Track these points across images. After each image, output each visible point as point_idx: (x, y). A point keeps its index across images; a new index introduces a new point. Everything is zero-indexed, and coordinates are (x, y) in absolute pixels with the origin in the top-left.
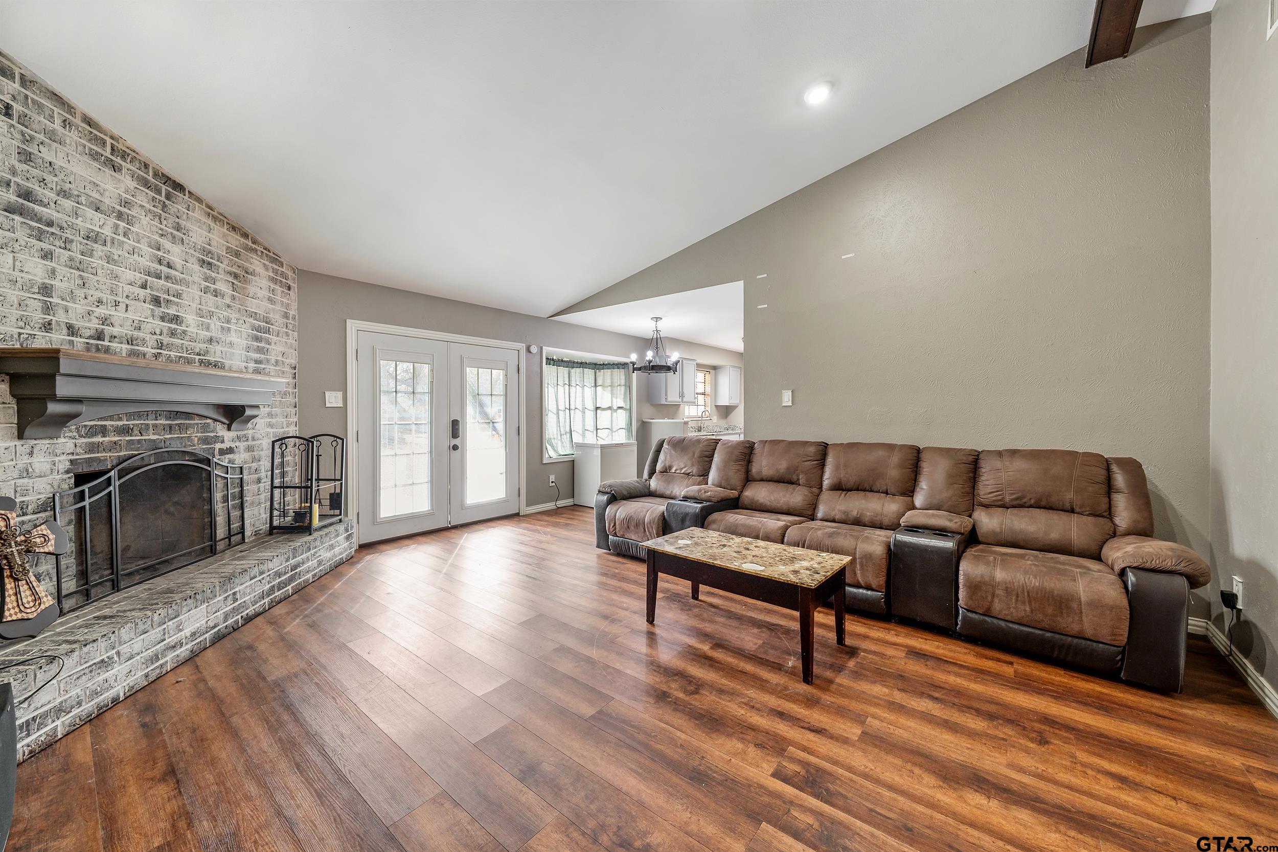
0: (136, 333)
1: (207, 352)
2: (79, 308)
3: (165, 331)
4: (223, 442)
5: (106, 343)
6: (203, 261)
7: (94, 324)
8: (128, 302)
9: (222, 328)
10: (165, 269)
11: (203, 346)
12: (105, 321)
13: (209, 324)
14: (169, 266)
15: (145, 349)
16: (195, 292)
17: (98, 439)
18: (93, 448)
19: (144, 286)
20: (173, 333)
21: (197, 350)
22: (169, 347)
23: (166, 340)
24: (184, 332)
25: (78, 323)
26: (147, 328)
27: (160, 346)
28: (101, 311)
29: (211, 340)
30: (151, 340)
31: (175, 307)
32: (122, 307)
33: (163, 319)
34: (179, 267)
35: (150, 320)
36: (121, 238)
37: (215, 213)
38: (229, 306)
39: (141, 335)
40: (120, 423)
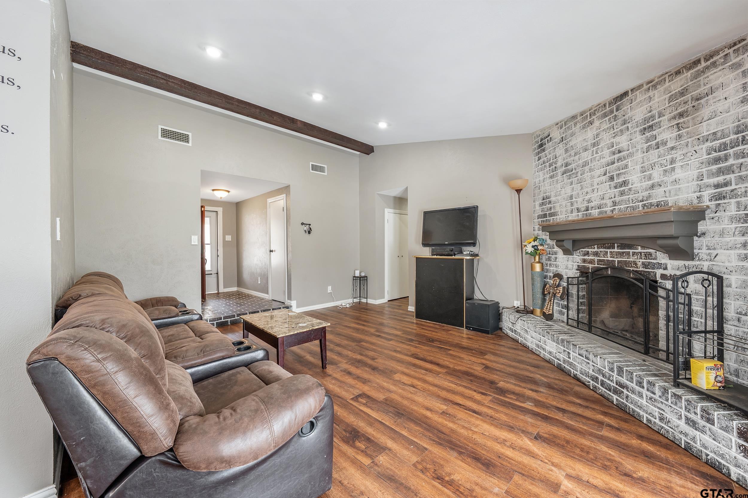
0: (602, 202)
1: (649, 197)
2: (580, 200)
3: (617, 194)
4: (666, 269)
5: (590, 211)
6: (645, 129)
7: (586, 204)
8: (598, 187)
9: (665, 171)
10: (617, 156)
11: (646, 194)
12: (589, 201)
13: (651, 174)
14: (620, 152)
15: (606, 209)
16: (639, 156)
17: (586, 257)
18: (584, 261)
19: (605, 174)
20: (622, 194)
21: (641, 198)
22: (620, 203)
23: (617, 199)
24: (630, 189)
25: (580, 206)
26: (607, 196)
27: (615, 204)
28: (587, 198)
29: (652, 187)
30: (609, 203)
31: (623, 176)
32: (596, 190)
33: (616, 187)
34: (626, 148)
35: (609, 191)
36: (595, 155)
37: (656, 80)
38: (672, 148)
39: (604, 201)
40: (594, 250)
